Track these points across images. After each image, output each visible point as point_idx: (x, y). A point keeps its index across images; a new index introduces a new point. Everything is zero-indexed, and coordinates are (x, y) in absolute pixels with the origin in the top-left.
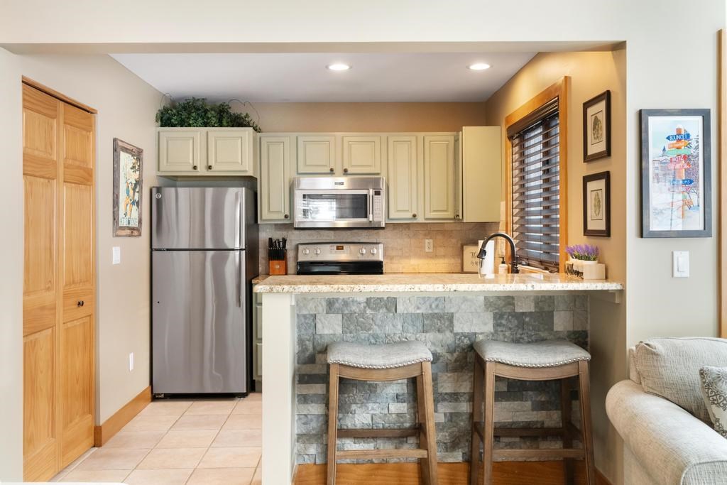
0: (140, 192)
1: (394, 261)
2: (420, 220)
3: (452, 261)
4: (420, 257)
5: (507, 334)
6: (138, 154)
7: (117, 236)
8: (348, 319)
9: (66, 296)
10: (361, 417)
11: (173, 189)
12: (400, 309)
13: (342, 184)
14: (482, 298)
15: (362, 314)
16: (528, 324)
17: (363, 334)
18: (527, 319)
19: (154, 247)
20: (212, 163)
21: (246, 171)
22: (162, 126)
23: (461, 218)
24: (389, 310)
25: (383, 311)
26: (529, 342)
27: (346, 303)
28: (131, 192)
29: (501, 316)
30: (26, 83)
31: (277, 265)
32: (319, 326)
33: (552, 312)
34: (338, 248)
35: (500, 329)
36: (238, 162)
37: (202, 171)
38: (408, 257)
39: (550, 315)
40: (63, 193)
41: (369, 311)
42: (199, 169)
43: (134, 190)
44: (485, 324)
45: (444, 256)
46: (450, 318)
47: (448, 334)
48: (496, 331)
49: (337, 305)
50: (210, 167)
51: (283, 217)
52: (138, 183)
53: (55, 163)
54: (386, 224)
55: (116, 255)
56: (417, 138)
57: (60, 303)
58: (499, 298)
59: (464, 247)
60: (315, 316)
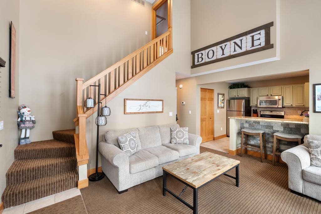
0: (224, 101)
2: (294, 106)
5: (287, 132)
6: (223, 95)
7: (218, 108)
8: (250, 124)
9: (208, 117)
10: (252, 142)
11: (233, 100)
12: (261, 124)
14: (280, 123)
15: (253, 124)
16: (293, 130)
17: (253, 128)
18: (293, 129)
19: (227, 110)
20: (239, 95)
21: (245, 96)
22: (230, 89)
24: (258, 124)
25: (257, 124)
26: (289, 133)
27: (249, 122)
29: (286, 128)
30: (201, 88)
31: (255, 115)
32: (244, 125)
33: (300, 128)
34: (271, 112)
35: (285, 130)
37: (237, 97)
39: (300, 129)
40: (208, 102)
41: (254, 124)
43: (222, 101)
44: (281, 129)
46: (272, 127)
47: (272, 130)
48: (284, 131)
49: (247, 122)
50: (238, 96)
51: (256, 105)
52: (224, 100)
53: (206, 98)
55: (218, 111)
56: (293, 86)
57: (207, 118)
58: (285, 124)
60: (243, 123)
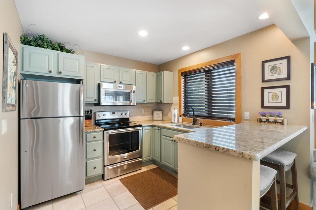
1: (132, 117)
2: (145, 102)
3: (150, 116)
4: (141, 115)
7: (6, 111)
13: (121, 87)
19: (22, 117)
20: (61, 70)
21: (81, 77)
23: (162, 102)
28: (12, 79)
31: (87, 122)
34: (113, 113)
36: (77, 72)
37: (55, 75)
38: (136, 116)
42: (52, 73)
43: (14, 78)
45: (147, 115)
50: (60, 73)
51: (94, 100)
54: (137, 104)
59: (154, 112)
